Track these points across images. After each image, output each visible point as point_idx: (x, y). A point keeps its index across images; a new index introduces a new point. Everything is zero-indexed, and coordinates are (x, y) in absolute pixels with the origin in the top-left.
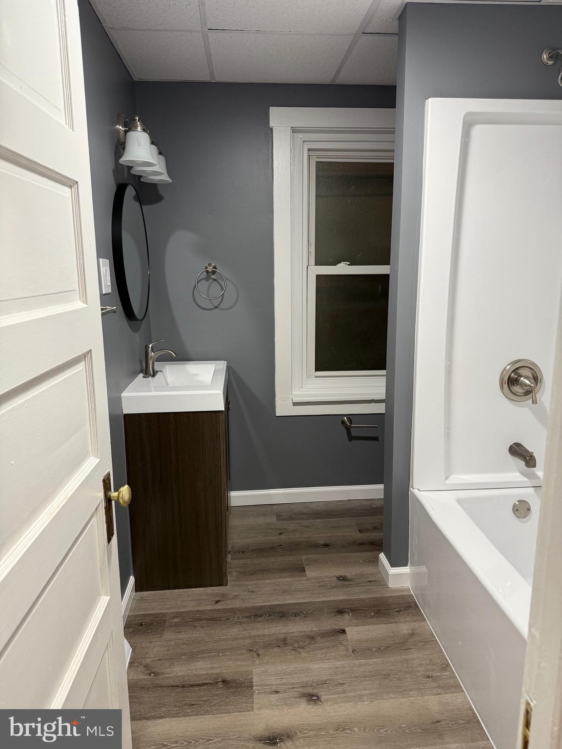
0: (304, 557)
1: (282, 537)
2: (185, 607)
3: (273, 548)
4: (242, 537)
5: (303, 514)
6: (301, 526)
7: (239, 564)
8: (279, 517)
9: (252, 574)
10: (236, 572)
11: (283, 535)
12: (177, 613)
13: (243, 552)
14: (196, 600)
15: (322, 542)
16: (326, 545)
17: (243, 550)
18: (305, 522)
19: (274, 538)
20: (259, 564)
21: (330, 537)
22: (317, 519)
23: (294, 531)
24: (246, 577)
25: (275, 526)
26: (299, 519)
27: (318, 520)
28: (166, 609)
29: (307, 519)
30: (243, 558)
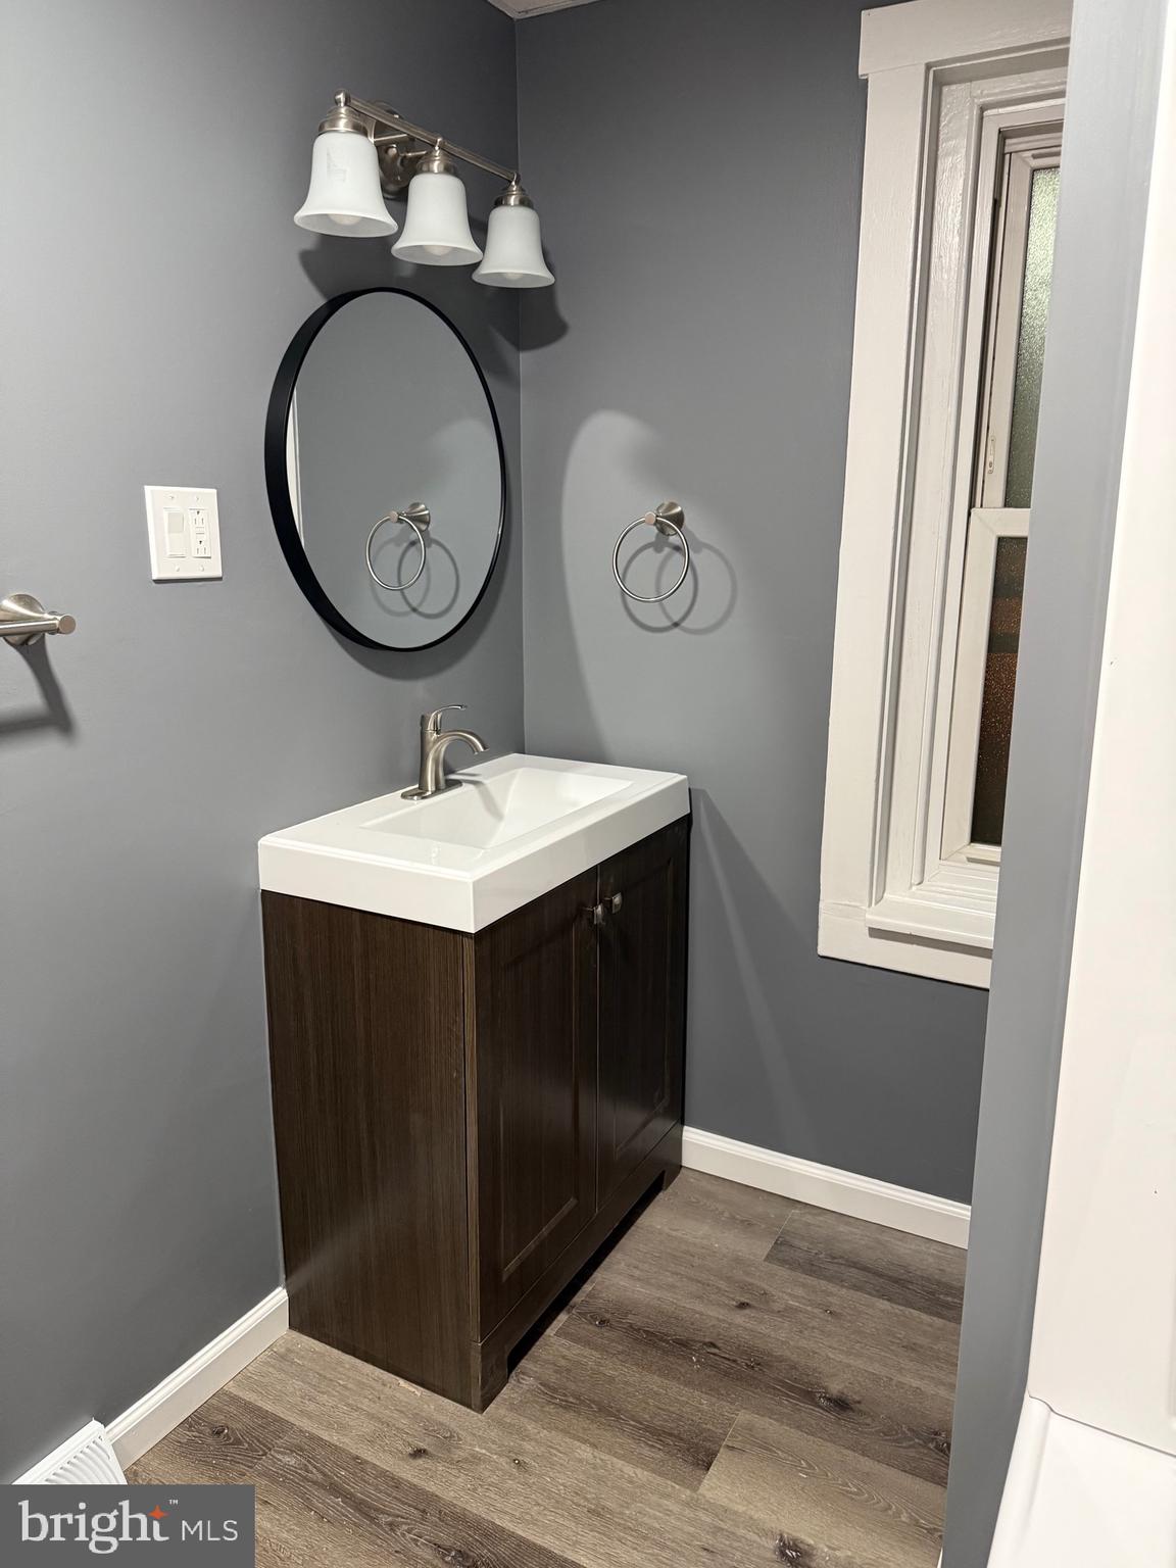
0: (743, 1417)
1: (740, 1318)
2: (342, 1428)
3: (684, 1344)
4: (637, 1273)
5: (854, 1265)
6: (818, 1306)
7: (564, 1357)
8: (783, 1250)
9: (567, 1407)
10: (536, 1378)
11: (747, 1311)
12: (313, 1438)
13: (602, 1322)
14: (379, 1420)
15: (835, 1387)
16: (841, 1405)
17: (608, 1316)
18: (839, 1296)
19: (713, 1315)
20: (611, 1379)
21: (876, 1378)
22: (882, 1297)
23: (787, 1312)
24: (550, 1409)
25: (747, 1274)
26: (829, 1279)
27: (884, 1305)
28: (302, 1412)
29: (856, 1288)
30: (588, 1343)
